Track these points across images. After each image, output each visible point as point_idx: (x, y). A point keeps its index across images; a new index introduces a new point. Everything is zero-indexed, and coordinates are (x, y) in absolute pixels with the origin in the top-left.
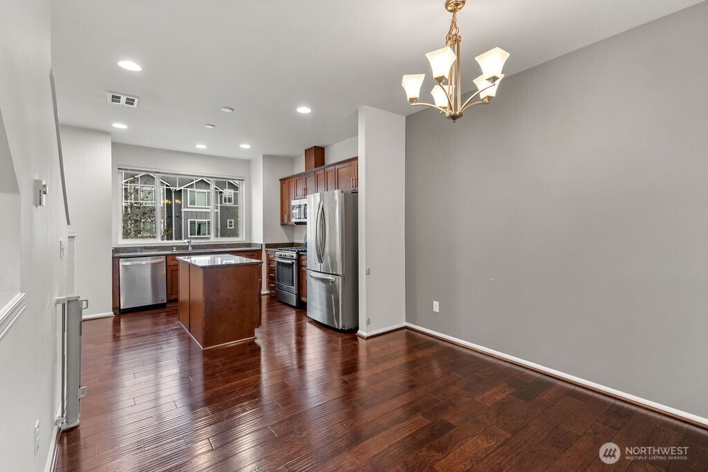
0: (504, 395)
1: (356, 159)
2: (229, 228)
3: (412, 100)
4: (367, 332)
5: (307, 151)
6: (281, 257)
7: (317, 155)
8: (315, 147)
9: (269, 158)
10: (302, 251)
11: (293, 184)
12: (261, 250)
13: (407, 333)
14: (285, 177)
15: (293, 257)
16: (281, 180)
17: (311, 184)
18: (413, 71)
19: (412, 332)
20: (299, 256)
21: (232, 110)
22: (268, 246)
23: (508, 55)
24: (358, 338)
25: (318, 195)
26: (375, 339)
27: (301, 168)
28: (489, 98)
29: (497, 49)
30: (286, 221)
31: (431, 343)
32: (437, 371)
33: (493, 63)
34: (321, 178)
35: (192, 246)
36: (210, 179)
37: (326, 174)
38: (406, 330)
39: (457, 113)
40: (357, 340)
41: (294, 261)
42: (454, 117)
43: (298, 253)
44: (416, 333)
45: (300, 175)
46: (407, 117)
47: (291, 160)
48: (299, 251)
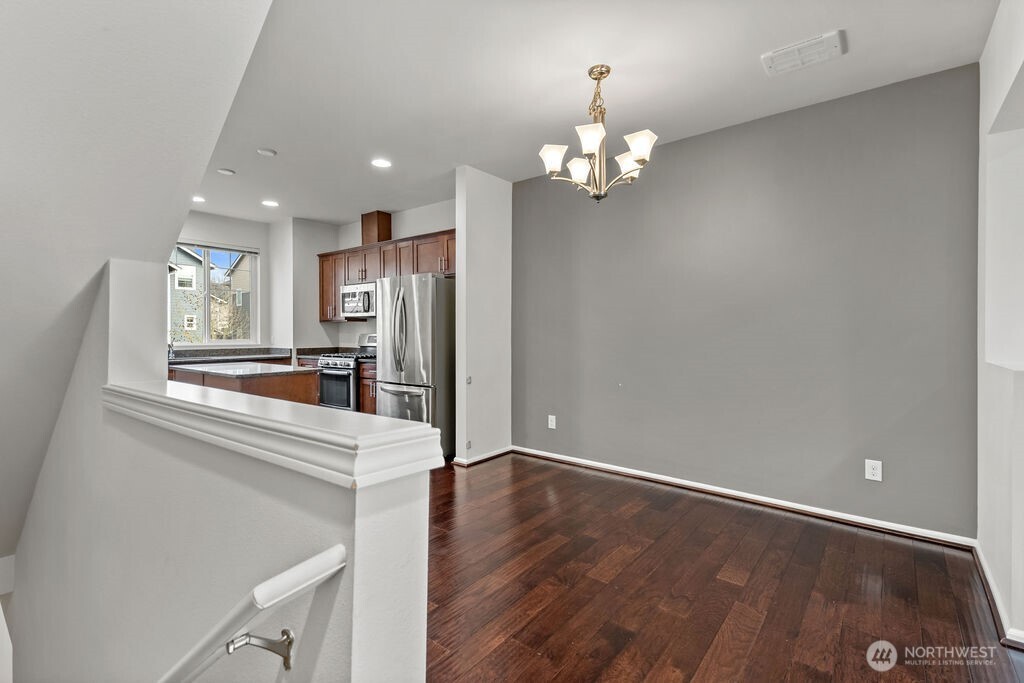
0: (640, 508)
1: (452, 233)
2: (187, 328)
3: (552, 173)
4: (468, 459)
5: (366, 218)
6: (327, 366)
7: (381, 223)
8: (378, 212)
9: (302, 223)
10: (363, 358)
11: (341, 263)
12: (290, 358)
13: (513, 459)
14: (328, 251)
15: (349, 365)
16: (321, 256)
17: (373, 264)
18: (556, 141)
19: (520, 457)
20: (358, 364)
21: (275, 153)
22: (300, 352)
23: (656, 137)
24: (455, 467)
25: (387, 281)
26: (475, 468)
27: (354, 239)
28: (633, 179)
29: (648, 130)
30: (330, 315)
31: (546, 467)
32: (552, 497)
33: (642, 144)
34: (391, 256)
35: (174, 352)
36: (193, 248)
37: (398, 251)
38: (512, 455)
39: (602, 193)
40: (453, 469)
41: (351, 372)
42: (598, 197)
43: (356, 360)
44: (526, 457)
45: (354, 251)
46: (514, 184)
47: (335, 228)
48: (358, 358)
